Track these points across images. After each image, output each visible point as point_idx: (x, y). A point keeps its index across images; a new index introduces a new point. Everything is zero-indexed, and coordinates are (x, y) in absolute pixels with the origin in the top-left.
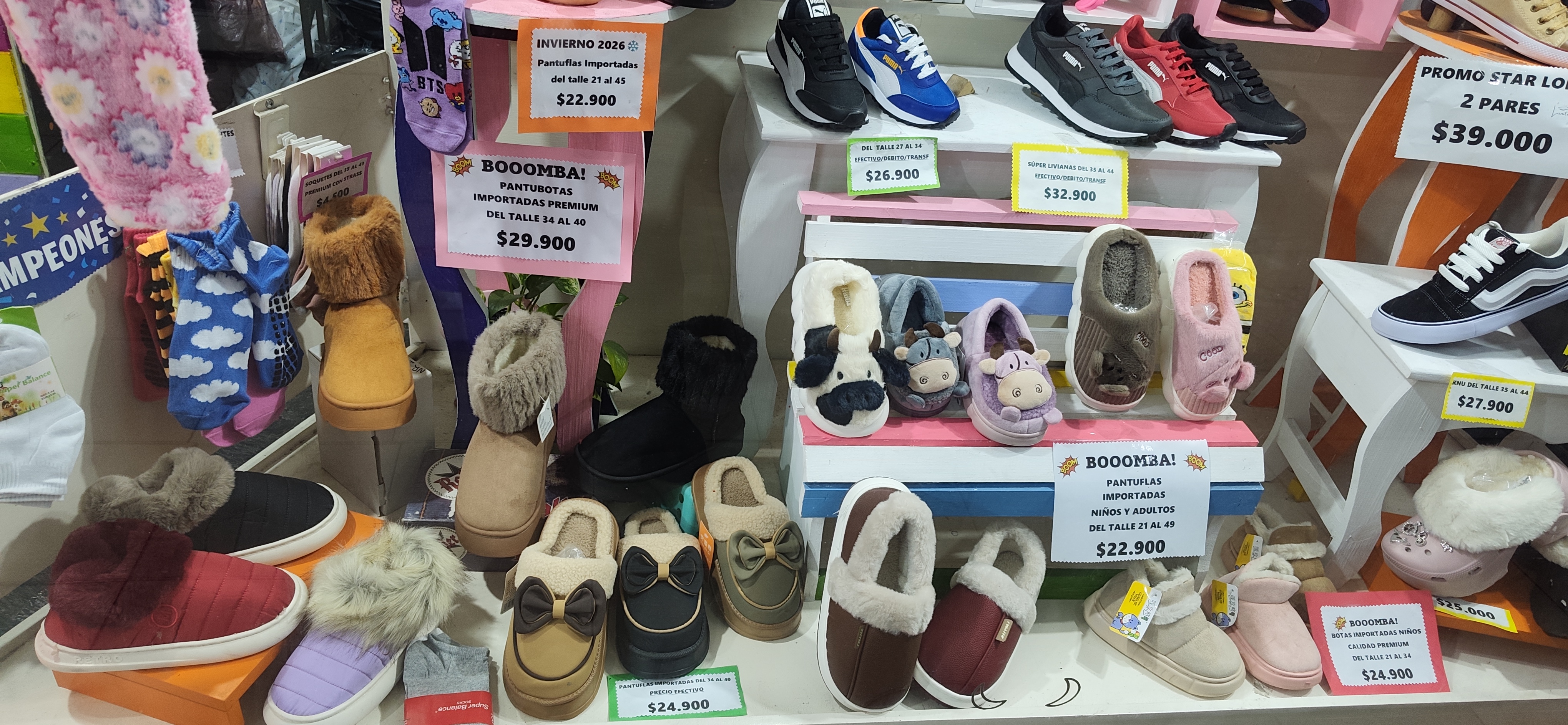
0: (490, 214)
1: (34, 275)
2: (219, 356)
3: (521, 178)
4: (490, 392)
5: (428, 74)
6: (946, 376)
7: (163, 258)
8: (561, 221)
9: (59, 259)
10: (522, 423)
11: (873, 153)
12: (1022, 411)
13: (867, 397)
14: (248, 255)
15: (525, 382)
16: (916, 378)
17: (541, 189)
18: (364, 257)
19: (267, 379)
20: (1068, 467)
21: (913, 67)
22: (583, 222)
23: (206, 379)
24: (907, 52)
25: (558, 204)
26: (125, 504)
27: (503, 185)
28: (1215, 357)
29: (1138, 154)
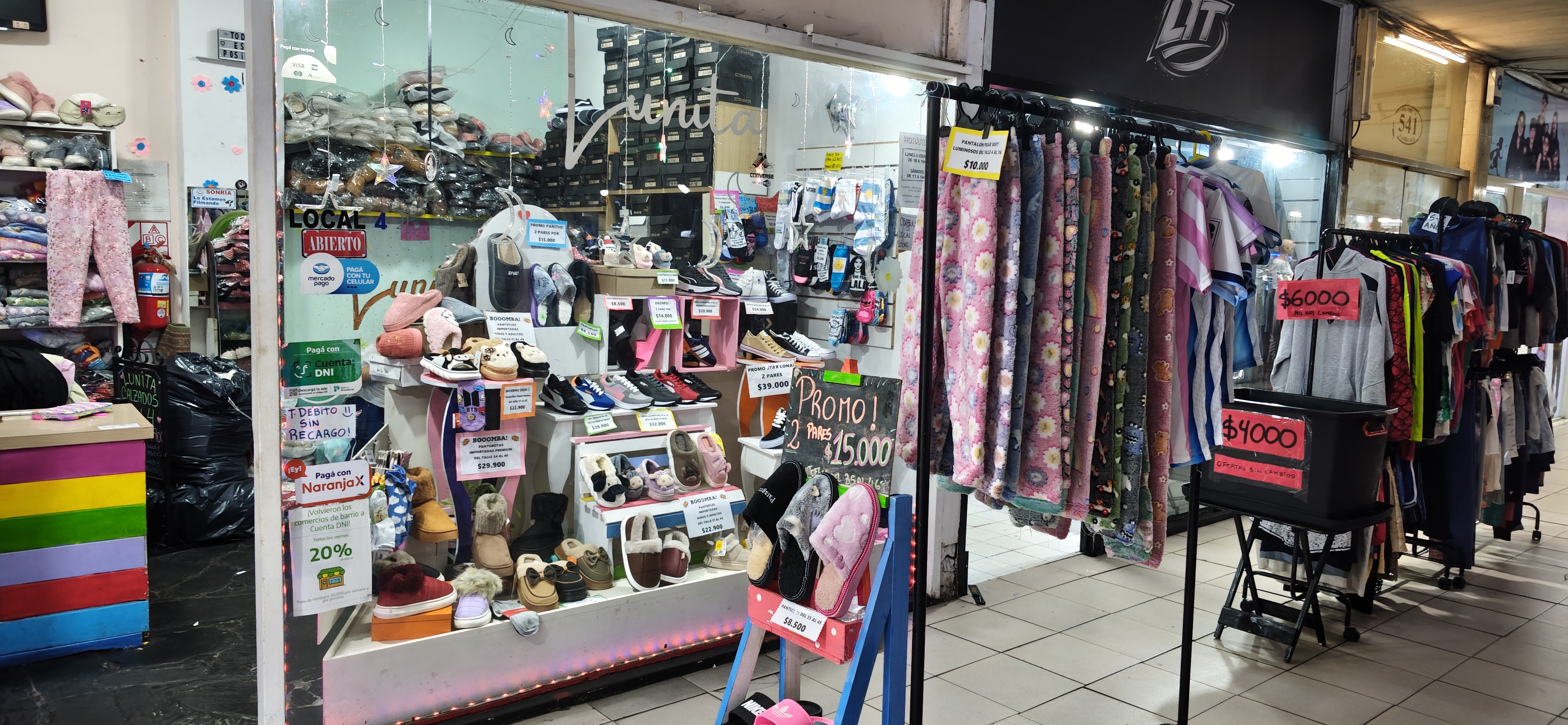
2: (402, 516)
3: (486, 443)
5: (471, 406)
6: (639, 482)
8: (500, 456)
10: (501, 528)
11: (592, 421)
12: (665, 488)
13: (618, 492)
16: (631, 484)
17: (492, 446)
20: (686, 505)
21: (596, 393)
22: (507, 455)
23: (399, 525)
24: (592, 388)
25: (498, 451)
27: (480, 447)
28: (718, 462)
29: (674, 408)
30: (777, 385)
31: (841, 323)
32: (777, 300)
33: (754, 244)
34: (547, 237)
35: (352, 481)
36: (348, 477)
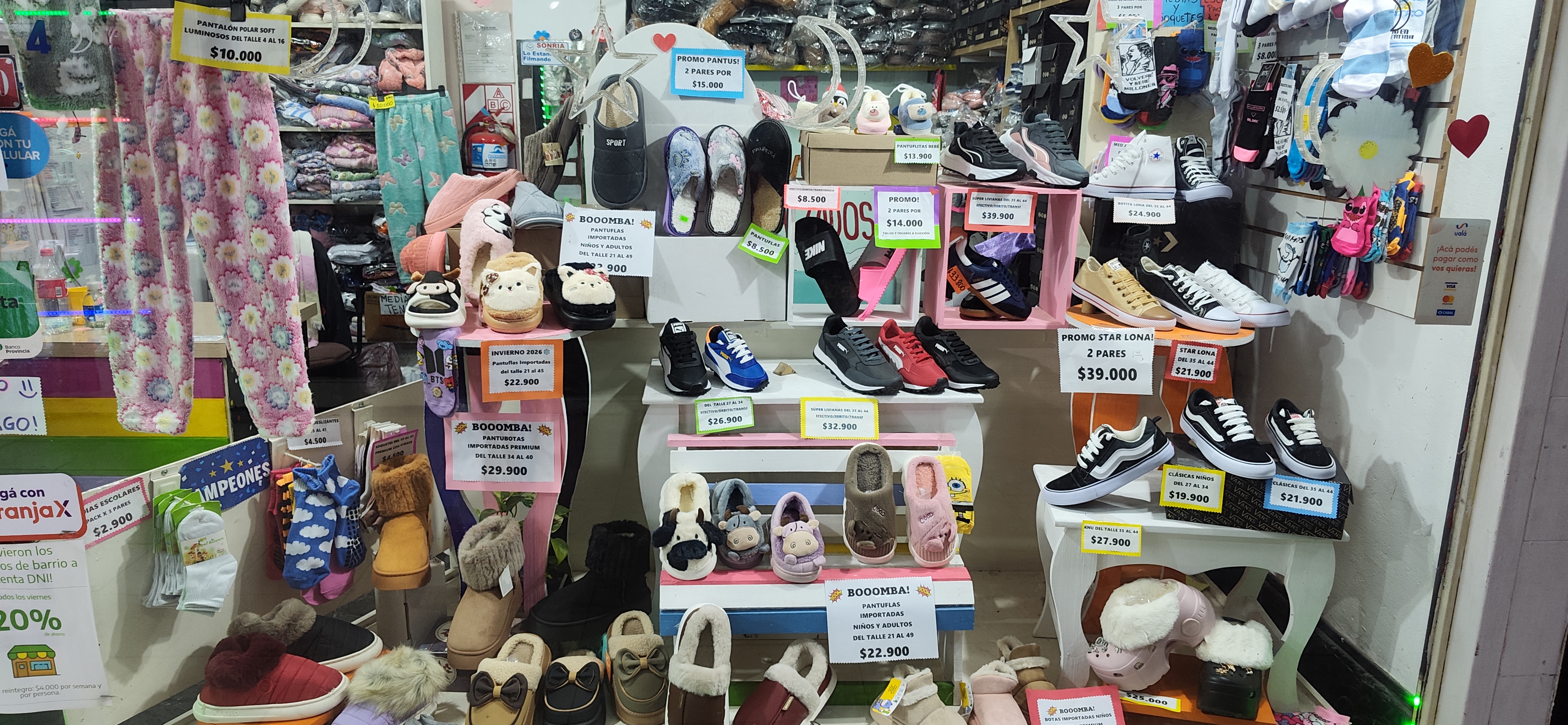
0: (477, 456)
1: (222, 494)
2: (314, 542)
3: (495, 433)
4: (468, 560)
5: (436, 374)
6: (750, 538)
7: (289, 486)
8: (518, 457)
9: (236, 486)
10: (490, 582)
11: (712, 408)
12: (798, 558)
13: (694, 551)
14: (336, 484)
15: (491, 554)
16: (732, 541)
17: (506, 439)
18: (405, 486)
19: (342, 560)
20: (836, 596)
21: (737, 356)
22: (531, 457)
23: (305, 556)
24: (733, 349)
25: (516, 447)
26: (252, 625)
27: (484, 438)
28: (929, 521)
29: (884, 400)
30: (1115, 374)
31: (1299, 252)
32: (1190, 196)
33: (1173, 85)
34: (707, 79)
35: (50, 508)
36: (41, 502)
